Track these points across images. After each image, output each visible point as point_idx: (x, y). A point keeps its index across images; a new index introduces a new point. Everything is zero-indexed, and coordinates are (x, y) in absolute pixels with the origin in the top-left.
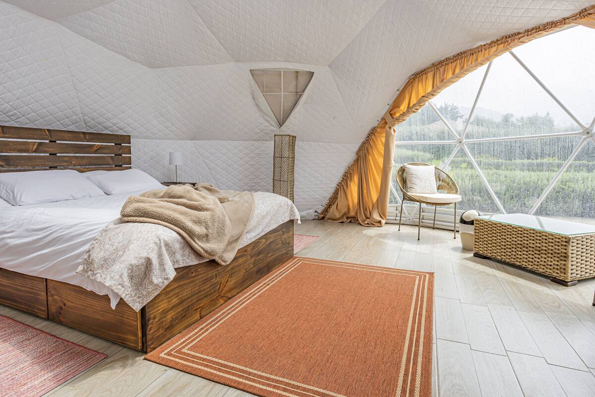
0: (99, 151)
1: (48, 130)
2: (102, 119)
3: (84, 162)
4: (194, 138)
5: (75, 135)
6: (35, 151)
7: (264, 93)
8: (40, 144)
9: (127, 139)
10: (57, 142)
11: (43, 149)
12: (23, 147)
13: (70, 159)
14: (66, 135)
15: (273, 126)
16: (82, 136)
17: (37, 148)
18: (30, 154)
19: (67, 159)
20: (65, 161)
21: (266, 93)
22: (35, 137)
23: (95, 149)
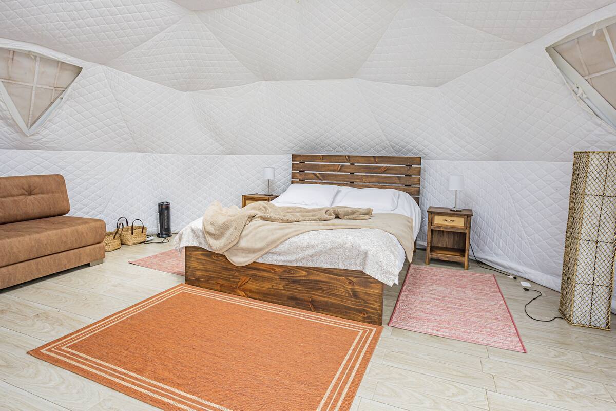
0: (387, 171)
1: (348, 156)
2: (403, 144)
3: (373, 180)
4: (497, 158)
5: (367, 158)
6: (339, 171)
7: (586, 78)
8: (342, 166)
9: (418, 160)
10: (355, 164)
11: (344, 169)
12: (332, 168)
13: (362, 177)
14: (360, 159)
15: (611, 133)
16: (372, 159)
17: (340, 169)
18: (336, 173)
19: (360, 177)
20: (359, 179)
21: (591, 76)
22: (340, 161)
23: (383, 170)
